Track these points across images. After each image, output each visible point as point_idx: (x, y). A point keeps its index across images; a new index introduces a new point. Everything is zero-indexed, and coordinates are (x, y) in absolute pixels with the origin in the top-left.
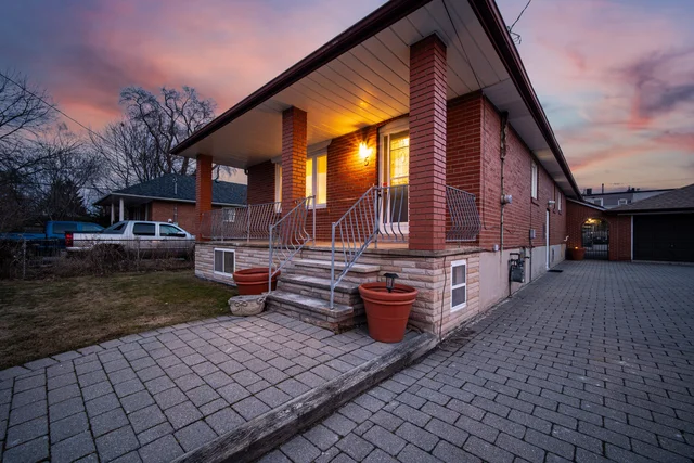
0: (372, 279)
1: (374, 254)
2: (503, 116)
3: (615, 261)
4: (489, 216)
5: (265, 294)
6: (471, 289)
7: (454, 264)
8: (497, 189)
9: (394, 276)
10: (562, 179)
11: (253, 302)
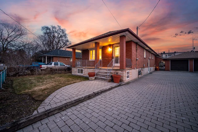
0: (114, 74)
1: (114, 70)
2: (137, 43)
3: (166, 71)
4: (134, 63)
5: (95, 77)
6: (130, 76)
7: (127, 71)
8: (136, 57)
9: (118, 73)
10: (153, 52)
11: (93, 78)
